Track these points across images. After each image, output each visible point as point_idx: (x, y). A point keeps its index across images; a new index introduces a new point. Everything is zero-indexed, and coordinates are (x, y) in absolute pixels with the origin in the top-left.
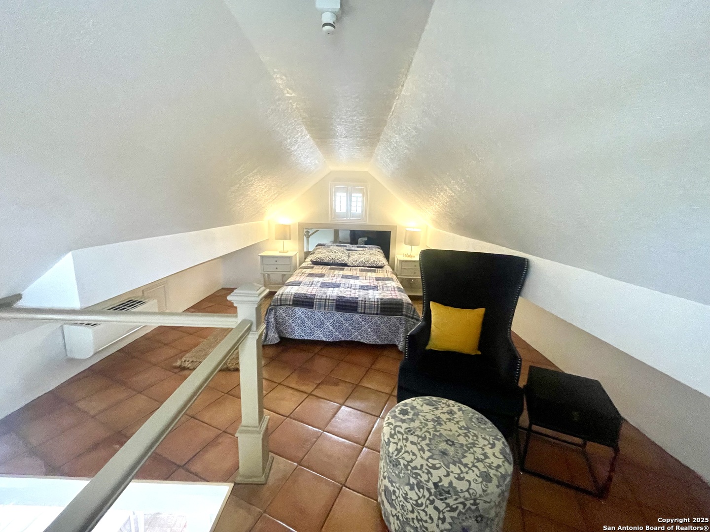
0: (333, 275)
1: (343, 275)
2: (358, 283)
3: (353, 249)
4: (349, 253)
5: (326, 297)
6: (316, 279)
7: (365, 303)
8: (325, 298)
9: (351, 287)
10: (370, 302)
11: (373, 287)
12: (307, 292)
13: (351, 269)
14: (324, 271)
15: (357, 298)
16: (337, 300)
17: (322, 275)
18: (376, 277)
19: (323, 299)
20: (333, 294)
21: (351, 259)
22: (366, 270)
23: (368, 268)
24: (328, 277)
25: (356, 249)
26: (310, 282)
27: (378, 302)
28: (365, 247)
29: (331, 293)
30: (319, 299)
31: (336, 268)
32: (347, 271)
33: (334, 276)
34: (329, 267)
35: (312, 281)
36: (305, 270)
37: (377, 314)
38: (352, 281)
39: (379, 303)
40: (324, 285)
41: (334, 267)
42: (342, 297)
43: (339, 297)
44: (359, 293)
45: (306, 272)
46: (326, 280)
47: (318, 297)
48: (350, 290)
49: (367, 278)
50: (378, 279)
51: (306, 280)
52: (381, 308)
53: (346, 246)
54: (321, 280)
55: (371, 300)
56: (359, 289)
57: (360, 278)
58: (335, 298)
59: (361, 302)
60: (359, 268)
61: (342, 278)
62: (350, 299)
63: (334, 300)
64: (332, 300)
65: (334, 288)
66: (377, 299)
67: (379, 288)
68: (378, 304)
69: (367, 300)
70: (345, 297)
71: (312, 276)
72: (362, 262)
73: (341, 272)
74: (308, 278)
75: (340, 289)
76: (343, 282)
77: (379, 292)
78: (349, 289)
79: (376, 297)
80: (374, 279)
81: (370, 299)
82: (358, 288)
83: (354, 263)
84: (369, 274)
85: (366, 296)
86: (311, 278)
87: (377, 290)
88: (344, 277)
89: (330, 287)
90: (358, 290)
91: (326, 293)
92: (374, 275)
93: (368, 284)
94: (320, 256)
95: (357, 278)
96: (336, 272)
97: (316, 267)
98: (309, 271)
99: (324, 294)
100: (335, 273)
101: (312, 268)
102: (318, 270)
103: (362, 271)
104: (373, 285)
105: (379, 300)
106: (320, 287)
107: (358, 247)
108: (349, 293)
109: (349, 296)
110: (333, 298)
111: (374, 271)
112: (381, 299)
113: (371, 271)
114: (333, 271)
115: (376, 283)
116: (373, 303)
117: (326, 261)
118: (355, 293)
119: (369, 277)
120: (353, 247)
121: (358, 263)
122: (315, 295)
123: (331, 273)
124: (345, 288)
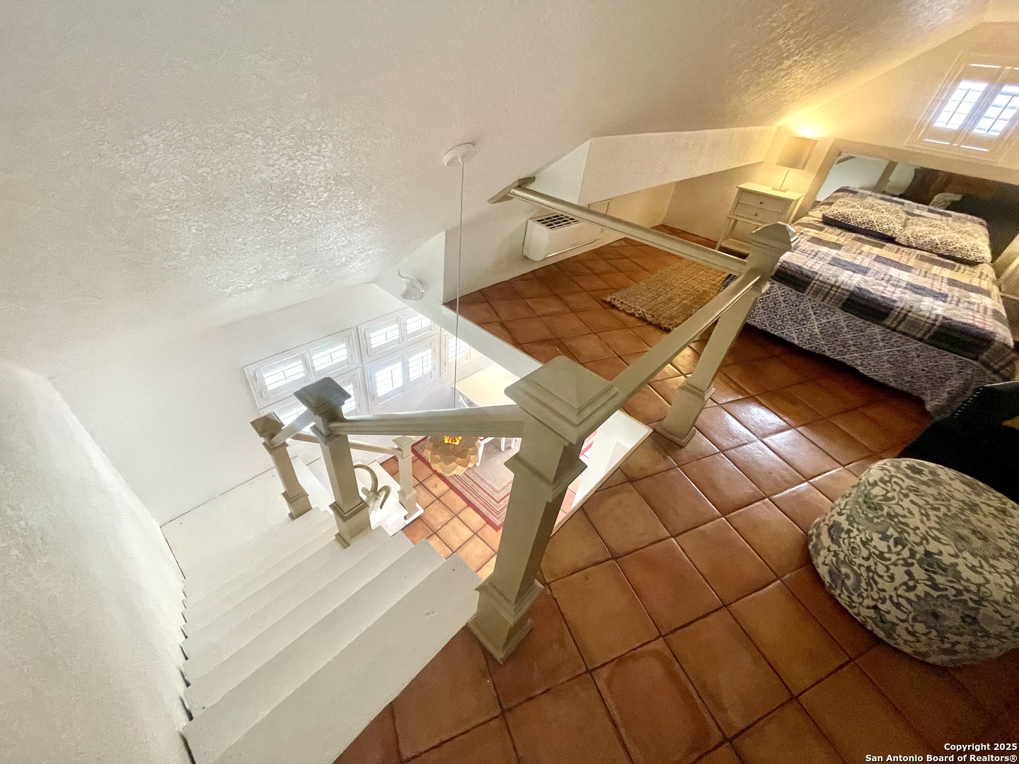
0: (858, 251)
1: (878, 256)
2: (905, 276)
3: (917, 212)
4: (909, 219)
5: (836, 282)
6: (825, 249)
7: (906, 315)
8: (833, 282)
9: (889, 280)
10: (919, 315)
11: (937, 293)
12: (804, 264)
13: (898, 250)
14: (841, 240)
15: (895, 301)
16: (852, 293)
17: (838, 246)
18: (948, 279)
19: (829, 284)
20: (849, 282)
21: (908, 232)
22: (934, 259)
23: (937, 258)
24: (847, 251)
25: (925, 213)
26: (813, 251)
27: (936, 320)
28: (949, 215)
29: (847, 279)
30: (821, 281)
31: (869, 241)
32: (888, 251)
33: (860, 254)
34: (854, 235)
35: (816, 250)
36: (807, 229)
37: (920, 340)
38: (894, 272)
39: (938, 323)
40: (836, 262)
41: (863, 237)
42: (865, 290)
43: (860, 289)
44: (903, 295)
45: (809, 234)
46: (843, 255)
47: (821, 278)
48: (885, 284)
49: (928, 275)
50: (952, 283)
51: (807, 246)
52: (936, 333)
53: (903, 204)
54: (834, 253)
55: (921, 313)
56: (905, 288)
57: (913, 270)
58: (851, 289)
59: (898, 310)
60: (918, 252)
61: (875, 260)
62: (880, 299)
63: (847, 290)
64: (843, 289)
65: (854, 272)
66: (937, 316)
67: (949, 299)
68: (933, 325)
69: (914, 310)
70: (871, 293)
71: (817, 243)
72: (931, 241)
73: (876, 251)
74: (810, 244)
75: (867, 278)
76: (875, 268)
77: (946, 305)
78: (883, 283)
79: (934, 312)
80: (945, 281)
81: (921, 310)
82: (904, 285)
83: (912, 240)
84: (936, 269)
85: (915, 305)
86: (816, 246)
87: (944, 302)
88: (878, 259)
89: (847, 270)
90: (900, 289)
91: (837, 276)
92: (947, 273)
93: (929, 287)
94: (842, 210)
95: (907, 268)
96: (866, 248)
97: (827, 228)
98: (813, 233)
99: (833, 277)
100: (864, 249)
101: (821, 229)
102: (831, 235)
103: (922, 258)
104: (937, 291)
105: (940, 318)
106: (829, 264)
107: (930, 211)
108: (881, 288)
109: (878, 293)
110: (846, 288)
111: (952, 267)
112: (945, 318)
113: (943, 265)
114: (859, 243)
115: (945, 289)
116: (924, 319)
117: (852, 223)
118: (894, 293)
119: (935, 275)
120: (918, 208)
121: (921, 242)
122: (816, 273)
123: (855, 247)
124: (877, 279)
